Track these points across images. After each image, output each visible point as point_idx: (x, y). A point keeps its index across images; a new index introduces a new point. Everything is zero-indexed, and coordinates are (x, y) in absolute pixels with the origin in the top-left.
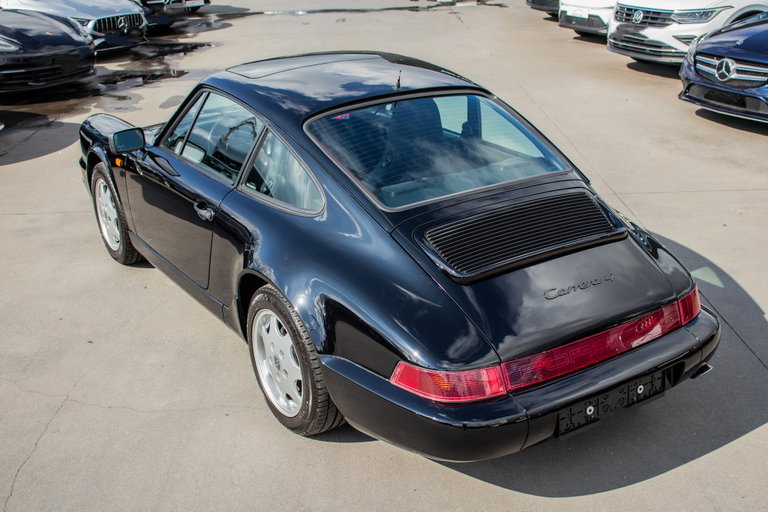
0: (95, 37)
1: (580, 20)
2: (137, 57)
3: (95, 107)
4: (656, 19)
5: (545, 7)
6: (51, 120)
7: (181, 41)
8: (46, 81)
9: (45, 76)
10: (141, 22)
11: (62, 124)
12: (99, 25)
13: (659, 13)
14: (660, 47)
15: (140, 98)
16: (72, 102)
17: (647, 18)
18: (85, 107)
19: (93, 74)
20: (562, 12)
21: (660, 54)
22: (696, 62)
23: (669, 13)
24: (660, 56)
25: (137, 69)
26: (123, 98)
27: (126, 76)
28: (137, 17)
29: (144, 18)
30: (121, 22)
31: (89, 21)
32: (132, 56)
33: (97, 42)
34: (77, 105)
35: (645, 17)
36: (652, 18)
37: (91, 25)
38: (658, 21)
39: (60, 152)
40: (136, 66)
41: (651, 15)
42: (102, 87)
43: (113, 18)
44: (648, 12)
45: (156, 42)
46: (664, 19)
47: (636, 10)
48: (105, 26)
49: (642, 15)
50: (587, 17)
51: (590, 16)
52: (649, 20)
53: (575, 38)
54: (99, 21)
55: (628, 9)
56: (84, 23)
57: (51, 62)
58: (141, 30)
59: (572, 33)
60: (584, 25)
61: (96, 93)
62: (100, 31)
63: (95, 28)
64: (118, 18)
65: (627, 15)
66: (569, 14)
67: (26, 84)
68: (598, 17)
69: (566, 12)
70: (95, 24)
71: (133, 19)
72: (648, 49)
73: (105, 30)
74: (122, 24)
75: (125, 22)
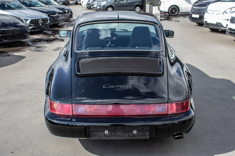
0: (30, 26)
2: (45, 34)
3: (28, 50)
6: (10, 54)
8: (10, 39)
9: (9, 38)
10: (47, 21)
11: (14, 55)
12: (32, 22)
15: (46, 47)
16: (19, 48)
18: (24, 50)
19: (28, 38)
20: (205, 22)
25: (45, 38)
26: (39, 47)
27: (40, 40)
28: (46, 20)
29: (49, 20)
31: (28, 20)
32: (43, 34)
33: (31, 28)
34: (20, 49)
37: (29, 21)
42: (30, 43)
43: (37, 19)
45: (54, 30)
48: (34, 22)
50: (216, 23)
51: (217, 23)
53: (210, 32)
54: (32, 20)
56: (26, 20)
57: (12, 33)
59: (208, 29)
60: (215, 26)
61: (29, 45)
62: (32, 24)
63: (30, 23)
64: (39, 19)
67: (2, 40)
68: (220, 23)
69: (207, 22)
70: (30, 21)
71: (45, 20)
73: (34, 24)
74: (40, 22)
75: (42, 21)
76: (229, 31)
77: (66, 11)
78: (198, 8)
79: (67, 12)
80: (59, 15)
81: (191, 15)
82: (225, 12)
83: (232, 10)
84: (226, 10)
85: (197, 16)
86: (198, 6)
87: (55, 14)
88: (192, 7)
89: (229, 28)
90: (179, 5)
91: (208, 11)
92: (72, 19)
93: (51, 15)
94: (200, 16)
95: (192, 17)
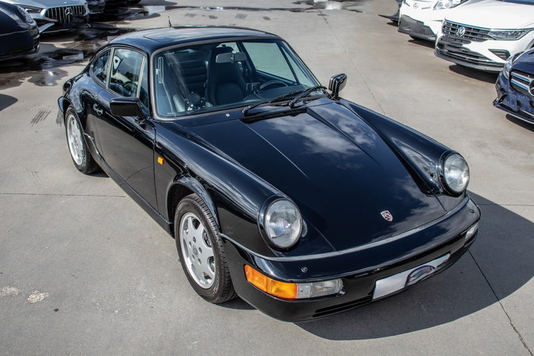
0: (46, 22)
2: (82, 37)
4: (476, 34)
7: (118, 26)
10: (84, 11)
12: (50, 13)
13: (479, 30)
14: (478, 57)
17: (469, 33)
22: (511, 77)
23: (487, 31)
24: (478, 64)
28: (82, 8)
29: (87, 9)
30: (67, 11)
31: (42, 9)
33: (47, 26)
35: (467, 33)
36: (473, 34)
37: (43, 13)
38: (477, 37)
41: (472, 31)
43: (61, 8)
44: (470, 29)
46: (482, 35)
47: (460, 26)
48: (54, 13)
49: (464, 31)
52: (470, 35)
53: (410, 41)
54: (50, 9)
55: (453, 25)
56: (38, 10)
58: (84, 18)
62: (50, 17)
63: (46, 15)
64: (65, 8)
65: (452, 29)
68: (428, 27)
70: (47, 12)
71: (77, 10)
72: (468, 58)
73: (54, 17)
74: (68, 13)
75: (71, 12)
76: (439, 48)
82: (438, 5)
83: (452, 1)
91: (407, 1)
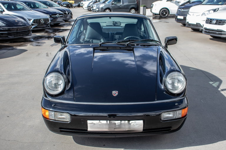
0: (32, 25)
1: (193, 25)
2: (47, 32)
3: (30, 45)
4: (221, 22)
5: (181, 22)
6: (14, 48)
8: (14, 36)
9: (14, 34)
10: (48, 21)
11: (17, 49)
12: (35, 21)
13: (222, 21)
14: (222, 32)
15: (45, 43)
17: (217, 22)
18: (26, 45)
19: (31, 35)
20: (187, 22)
21: (221, 34)
23: (225, 20)
24: (222, 35)
26: (39, 43)
27: (41, 37)
29: (49, 20)
31: (31, 19)
32: (45, 32)
33: (33, 27)
34: (23, 44)
36: (219, 22)
37: (32, 21)
38: (221, 23)
39: (14, 57)
40: (46, 34)
41: (219, 21)
42: (32, 40)
43: (39, 19)
44: (218, 20)
45: (54, 29)
46: (223, 22)
47: (213, 20)
48: (36, 21)
49: (215, 21)
50: (196, 24)
51: (197, 23)
52: (218, 23)
55: (210, 20)
56: (30, 20)
57: (16, 30)
58: (48, 24)
59: (190, 29)
60: (195, 26)
61: (30, 41)
62: (35, 23)
64: (41, 19)
65: (210, 21)
66: (189, 23)
67: (7, 37)
68: (199, 24)
69: (188, 22)
71: (46, 20)
72: (217, 32)
73: (36, 23)
74: (42, 21)
75: (43, 21)
76: (205, 30)
77: (67, 12)
78: (183, 10)
79: (67, 14)
80: (60, 16)
81: (177, 16)
82: (204, 14)
83: (209, 12)
84: (204, 12)
85: (182, 17)
86: (183, 8)
87: (56, 15)
88: (178, 10)
89: (205, 28)
90: (169, 8)
91: (190, 13)
92: (72, 19)
93: (52, 16)
94: (184, 18)
95: (177, 18)
